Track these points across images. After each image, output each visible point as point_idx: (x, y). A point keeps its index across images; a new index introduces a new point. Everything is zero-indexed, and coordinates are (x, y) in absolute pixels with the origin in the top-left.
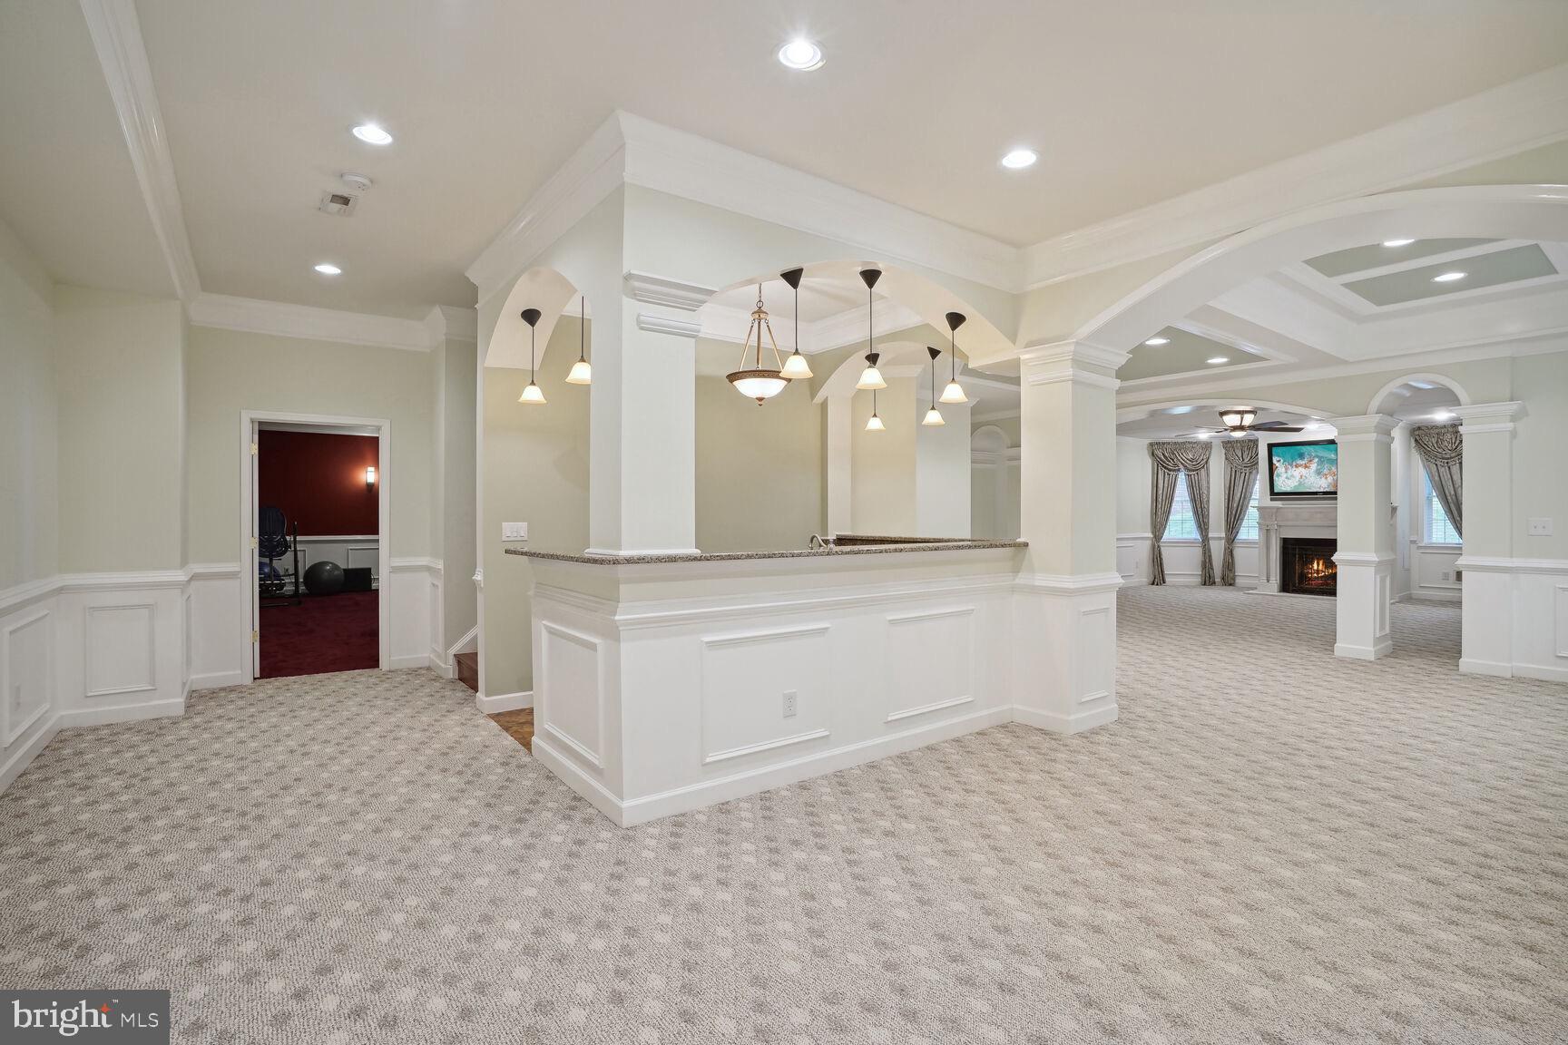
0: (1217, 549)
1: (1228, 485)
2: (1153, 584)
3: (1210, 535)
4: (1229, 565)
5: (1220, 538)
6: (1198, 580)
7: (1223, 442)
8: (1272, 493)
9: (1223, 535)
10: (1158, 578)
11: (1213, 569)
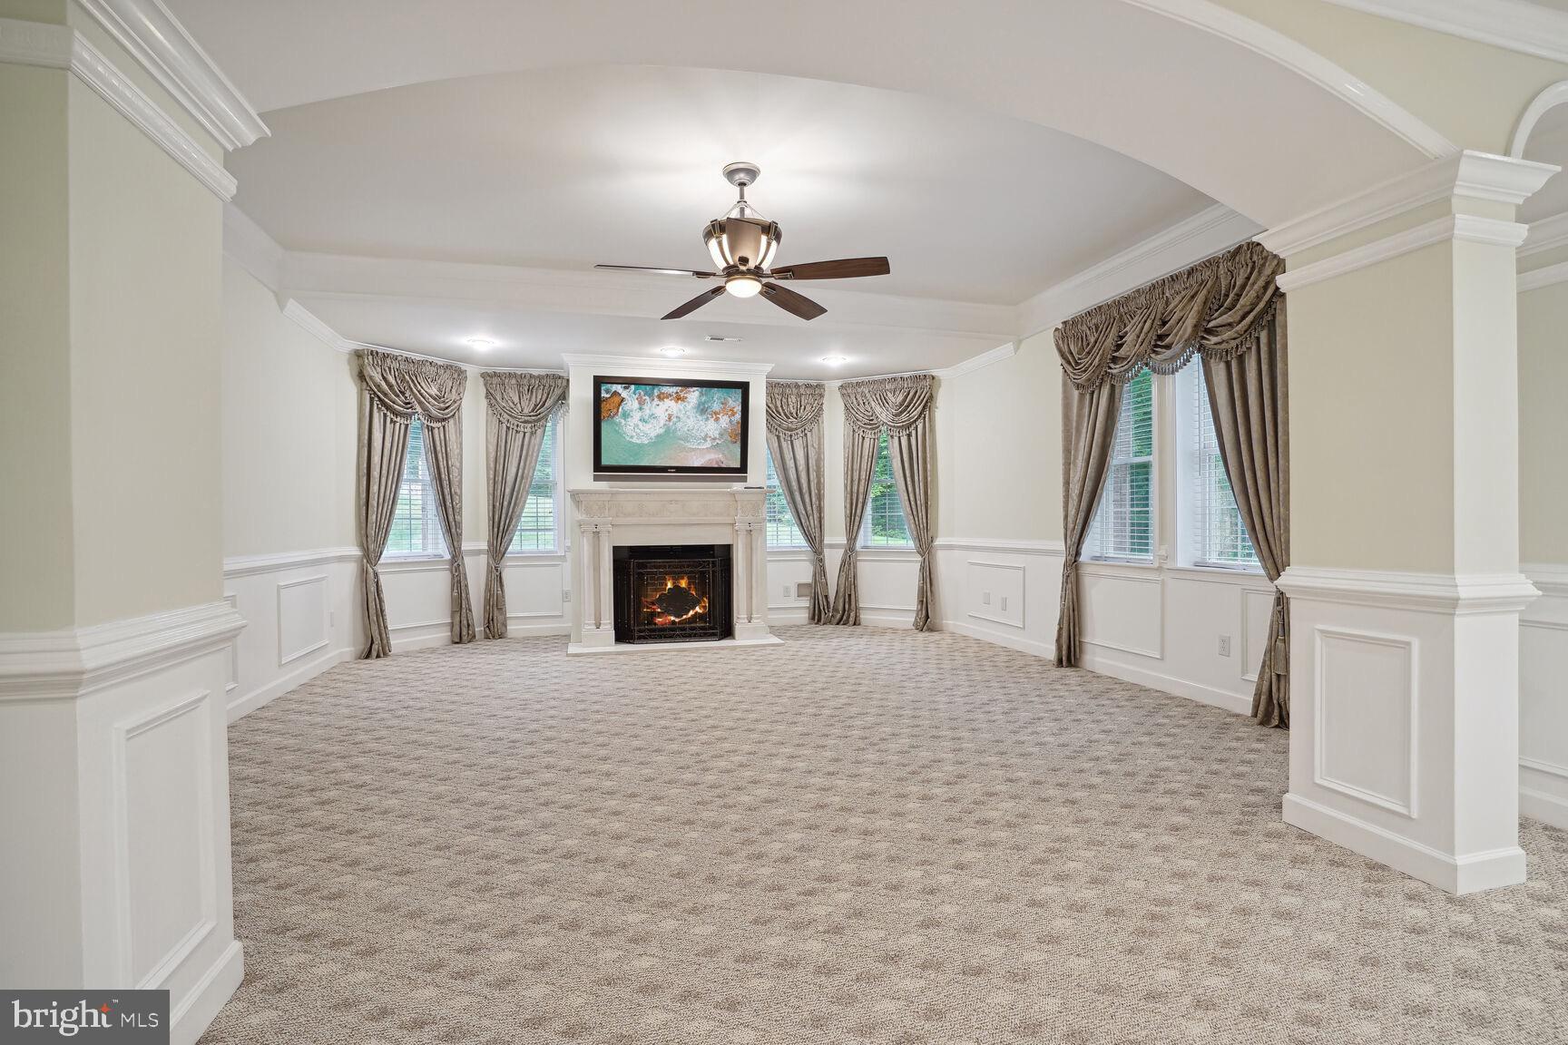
0: (476, 570)
1: (492, 455)
2: (368, 656)
3: (465, 546)
4: (495, 603)
5: (478, 552)
6: (445, 634)
7: (483, 375)
8: (599, 466)
9: (484, 546)
10: (374, 646)
11: (470, 610)
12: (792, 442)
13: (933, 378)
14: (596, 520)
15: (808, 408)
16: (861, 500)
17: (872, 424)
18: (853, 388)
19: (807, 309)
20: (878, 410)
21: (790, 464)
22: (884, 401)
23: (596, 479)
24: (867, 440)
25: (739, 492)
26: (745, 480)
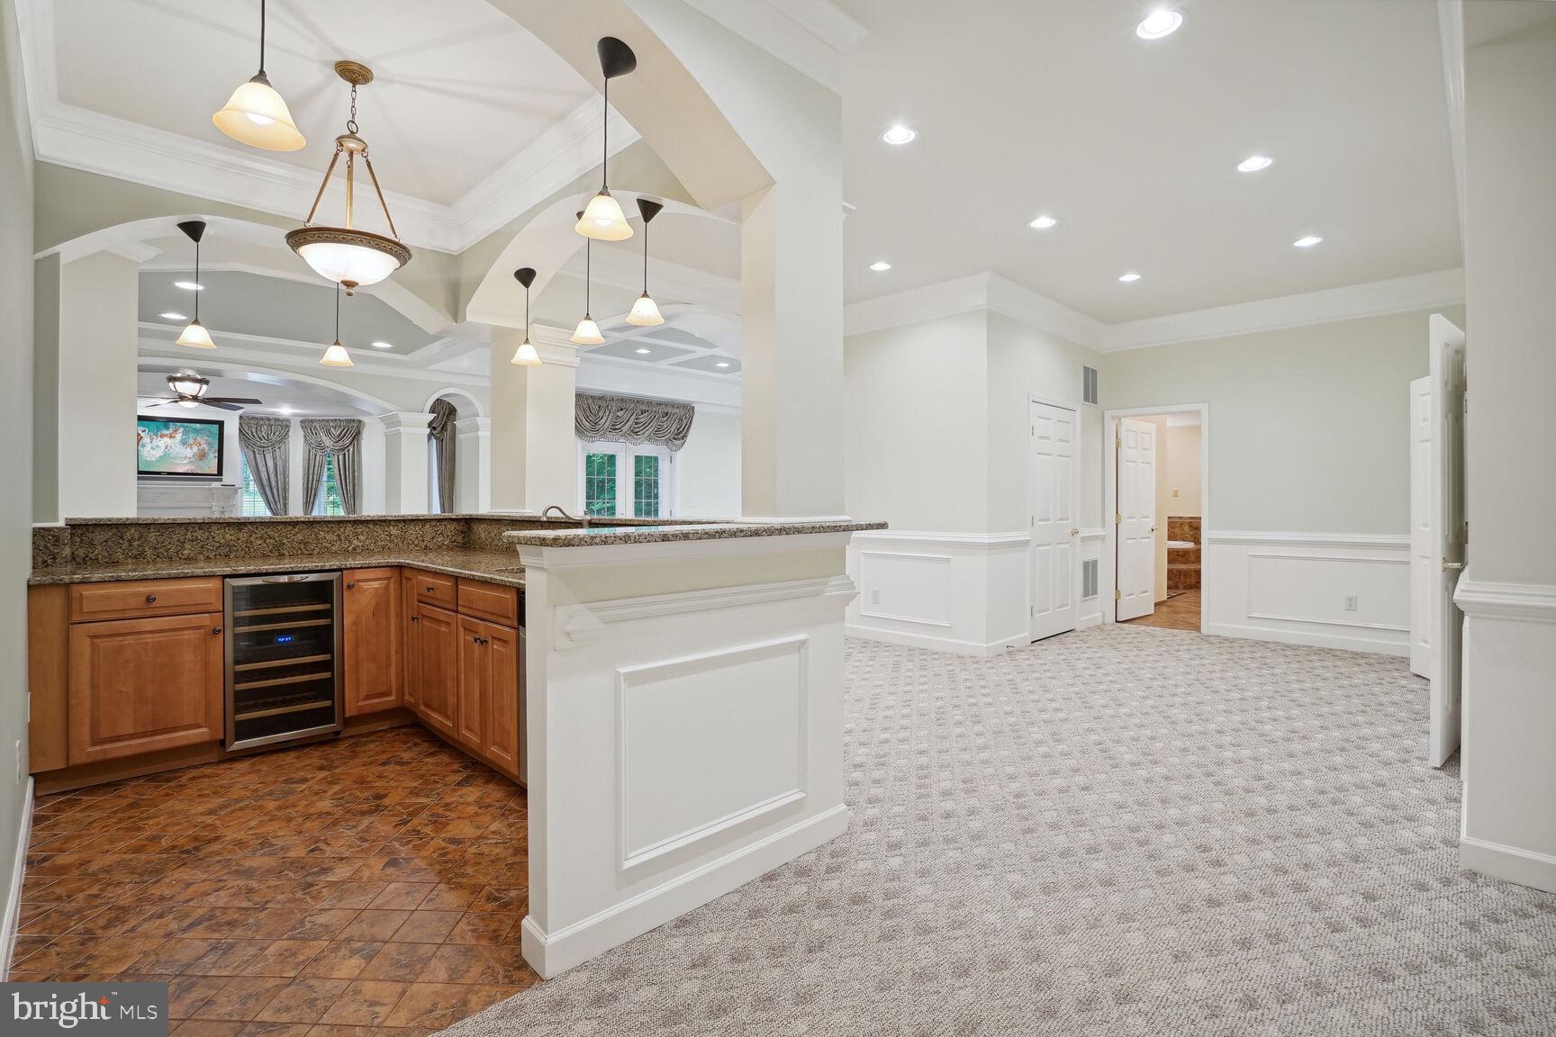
13: (360, 421)
15: (278, 434)
16: (313, 493)
17: (320, 446)
18: (307, 424)
20: (324, 438)
21: (262, 469)
22: (328, 433)
24: (318, 457)
25: (218, 489)
26: (221, 480)
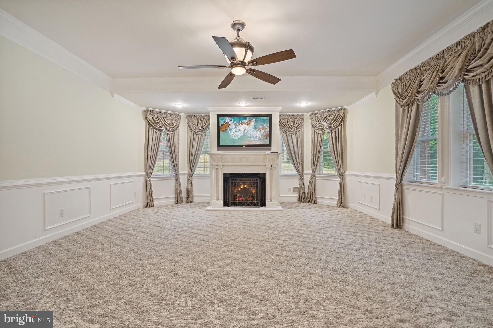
0: (184, 181)
1: (189, 142)
2: (147, 207)
3: (180, 172)
4: (190, 191)
5: (184, 174)
6: (173, 201)
7: (187, 117)
8: (219, 145)
9: (187, 172)
10: (149, 204)
11: (181, 193)
12: (291, 136)
13: (345, 109)
14: (217, 164)
15: (298, 123)
16: (317, 157)
17: (322, 128)
18: (314, 116)
19: (273, 80)
20: (323, 123)
21: (291, 144)
22: (325, 119)
23: (218, 150)
24: (319, 135)
25: (269, 154)
26: (270, 149)
